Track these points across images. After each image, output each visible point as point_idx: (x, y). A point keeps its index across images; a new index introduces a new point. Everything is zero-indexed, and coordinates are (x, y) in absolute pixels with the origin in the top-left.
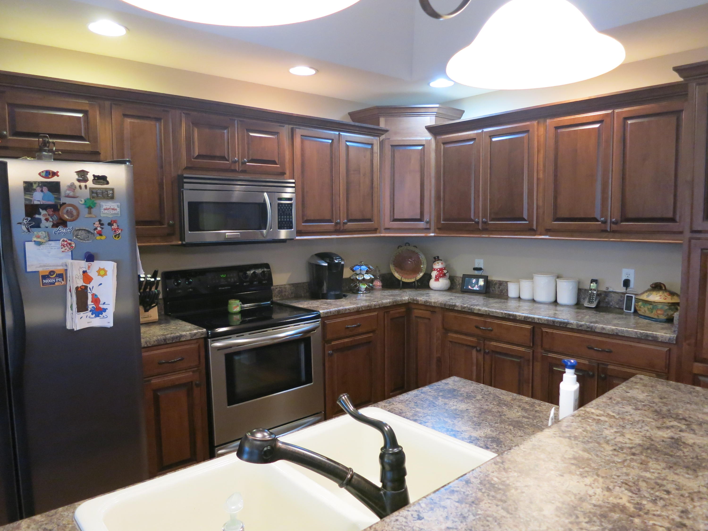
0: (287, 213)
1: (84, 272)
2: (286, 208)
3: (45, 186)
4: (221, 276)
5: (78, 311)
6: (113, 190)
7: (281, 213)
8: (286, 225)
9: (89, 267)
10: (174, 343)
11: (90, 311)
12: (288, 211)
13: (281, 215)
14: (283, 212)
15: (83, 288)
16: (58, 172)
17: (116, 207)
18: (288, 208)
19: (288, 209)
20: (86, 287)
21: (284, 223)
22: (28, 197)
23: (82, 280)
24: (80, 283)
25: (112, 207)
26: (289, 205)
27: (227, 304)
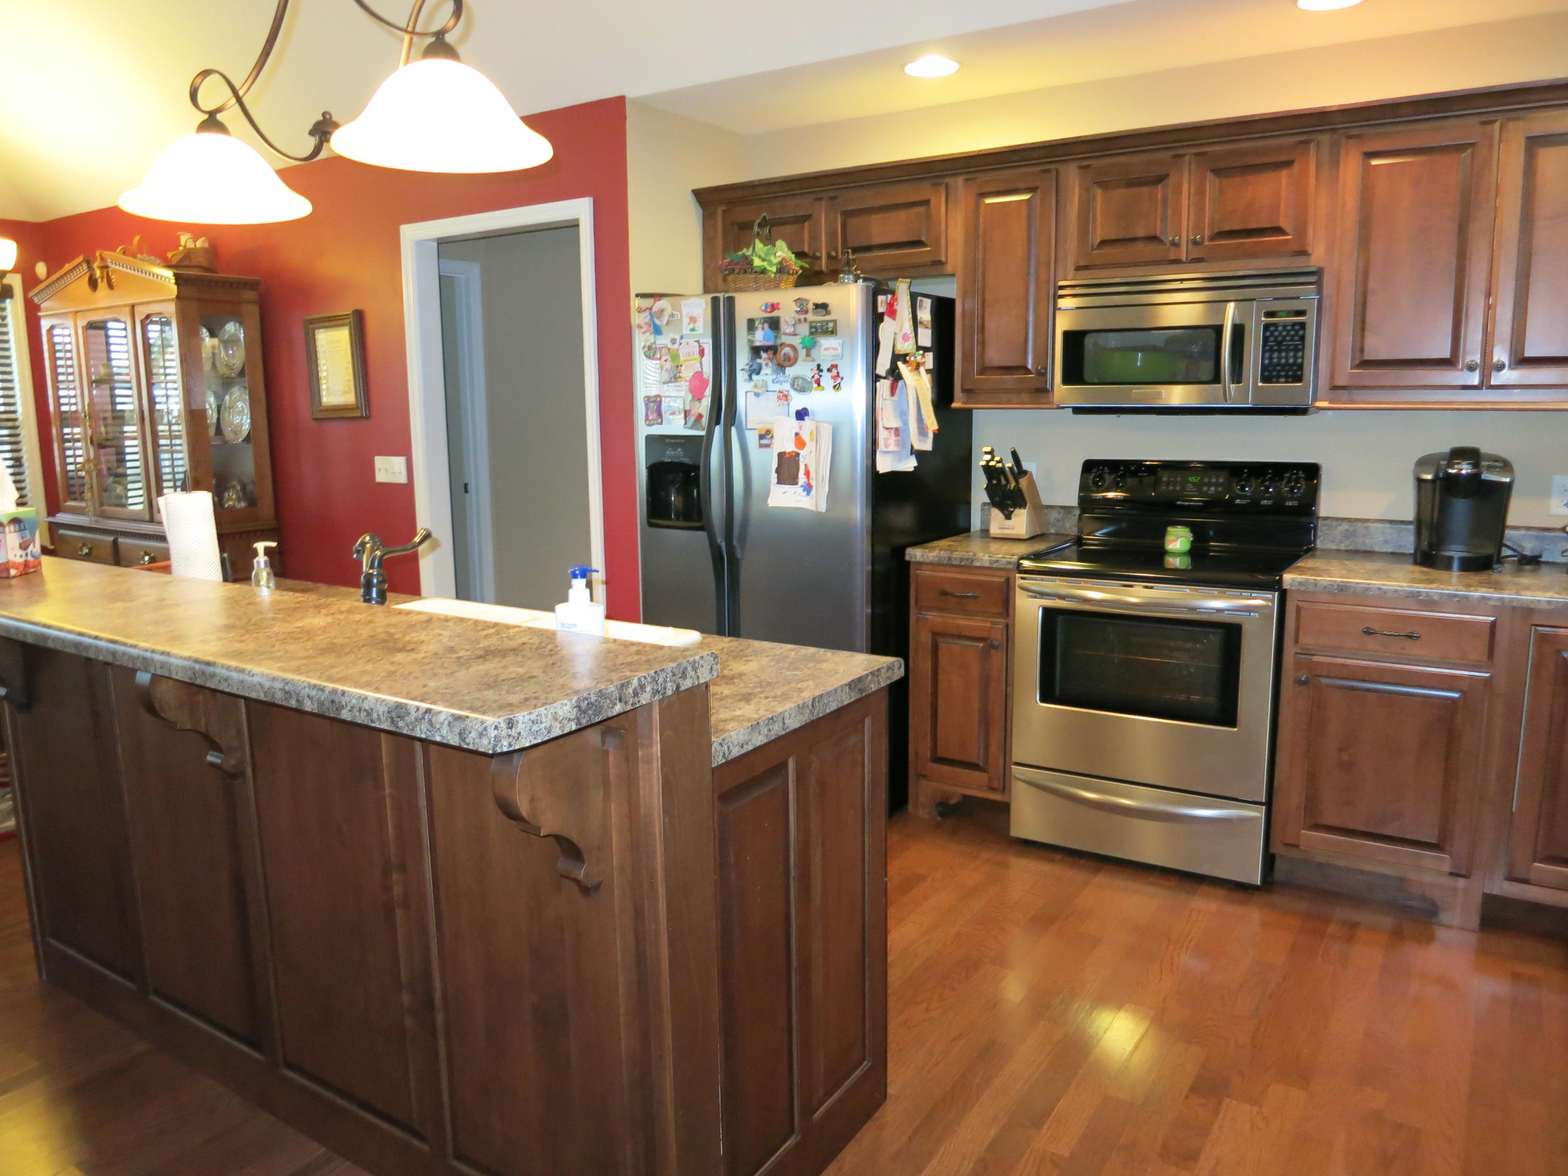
0: (1288, 346)
1: (797, 434)
2: (1288, 335)
3: (766, 322)
4: (1190, 479)
5: (779, 483)
6: (835, 322)
7: (1272, 347)
8: (1283, 373)
9: (801, 428)
10: (963, 566)
11: (801, 486)
12: (1292, 340)
13: (1272, 351)
14: (1279, 344)
15: (794, 454)
16: (778, 304)
17: (837, 346)
18: (1292, 333)
19: (1293, 336)
20: (798, 455)
21: (1278, 368)
22: (750, 337)
23: (793, 444)
24: (790, 447)
25: (833, 346)
26: (1297, 327)
27: (1162, 535)
